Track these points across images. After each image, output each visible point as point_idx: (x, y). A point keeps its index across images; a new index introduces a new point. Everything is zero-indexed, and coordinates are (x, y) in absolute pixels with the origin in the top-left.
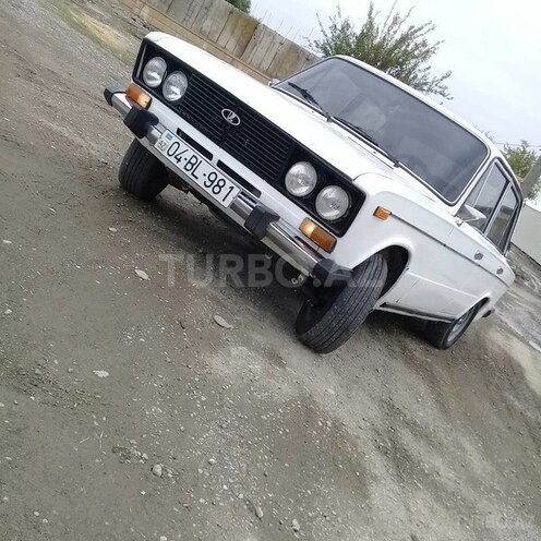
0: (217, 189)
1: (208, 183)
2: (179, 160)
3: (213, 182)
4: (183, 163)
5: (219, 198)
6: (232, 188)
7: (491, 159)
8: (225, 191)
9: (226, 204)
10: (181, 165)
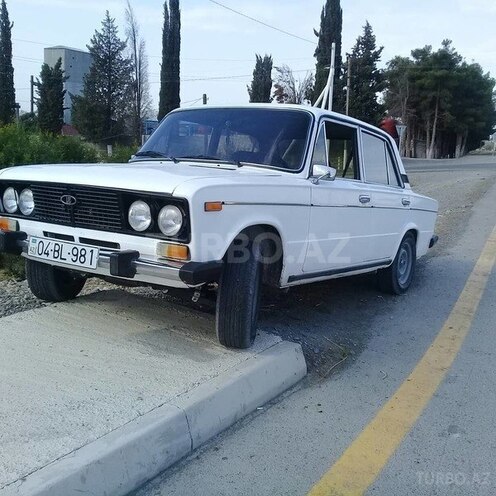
0: (82, 259)
1: (75, 259)
2: (48, 254)
3: (77, 255)
4: (51, 253)
5: (87, 264)
6: (92, 251)
7: (317, 120)
8: (88, 256)
9: (94, 265)
10: (51, 257)
